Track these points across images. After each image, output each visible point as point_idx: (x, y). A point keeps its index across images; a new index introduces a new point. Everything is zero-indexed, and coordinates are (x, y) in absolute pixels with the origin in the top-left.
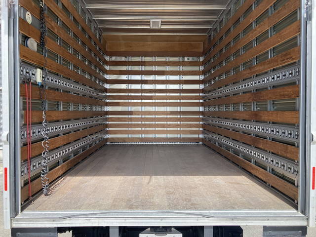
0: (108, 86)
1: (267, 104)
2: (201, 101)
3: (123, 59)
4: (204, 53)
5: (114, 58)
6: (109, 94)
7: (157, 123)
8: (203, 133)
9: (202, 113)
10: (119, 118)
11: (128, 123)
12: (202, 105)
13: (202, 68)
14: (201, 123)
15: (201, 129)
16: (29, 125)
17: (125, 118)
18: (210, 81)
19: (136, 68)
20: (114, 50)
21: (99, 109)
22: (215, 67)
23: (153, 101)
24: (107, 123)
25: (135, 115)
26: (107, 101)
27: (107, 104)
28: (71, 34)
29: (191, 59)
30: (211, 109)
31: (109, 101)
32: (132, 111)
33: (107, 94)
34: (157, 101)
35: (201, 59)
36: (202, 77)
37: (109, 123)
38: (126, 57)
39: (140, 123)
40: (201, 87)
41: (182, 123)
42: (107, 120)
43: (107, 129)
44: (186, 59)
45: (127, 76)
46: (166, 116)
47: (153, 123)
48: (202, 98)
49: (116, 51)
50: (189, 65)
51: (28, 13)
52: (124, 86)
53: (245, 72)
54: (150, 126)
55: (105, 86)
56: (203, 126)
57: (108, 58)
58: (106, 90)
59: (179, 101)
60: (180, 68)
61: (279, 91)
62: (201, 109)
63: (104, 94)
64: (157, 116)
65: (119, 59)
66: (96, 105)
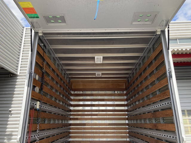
0: (72, 108)
1: (160, 119)
2: (126, 117)
3: (81, 92)
4: (126, 89)
5: (76, 92)
6: (72, 113)
7: (100, 131)
8: (129, 137)
9: (128, 124)
10: (77, 128)
11: (83, 131)
12: (127, 119)
13: (125, 97)
14: (127, 131)
15: (128, 135)
16: (30, 132)
17: (81, 128)
18: (130, 105)
19: (88, 98)
20: (76, 88)
21: (66, 122)
22: (132, 97)
23: (98, 117)
24: (70, 131)
25: (87, 126)
26: (71, 117)
27: (71, 119)
28: (55, 82)
29: (119, 92)
30: (132, 122)
31: (72, 117)
32: (85, 124)
33: (71, 113)
34: (100, 117)
35: (125, 92)
36: (126, 103)
37: (71, 131)
38: (83, 91)
39: (90, 131)
40: (126, 108)
41: (116, 131)
42: (70, 129)
43: (70, 135)
44: (116, 92)
45: (83, 102)
46: (106, 127)
47: (98, 131)
48: (127, 115)
49: (77, 88)
50: (118, 95)
51: (37, 75)
52: (81, 108)
53: (147, 101)
54: (96, 133)
55: (70, 108)
56: (129, 133)
57: (72, 92)
58: (71, 111)
59: (113, 117)
60: (113, 98)
61: (164, 112)
62: (127, 122)
63: (69, 113)
64: (100, 127)
65: (79, 92)
66: (65, 120)
